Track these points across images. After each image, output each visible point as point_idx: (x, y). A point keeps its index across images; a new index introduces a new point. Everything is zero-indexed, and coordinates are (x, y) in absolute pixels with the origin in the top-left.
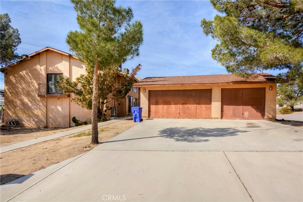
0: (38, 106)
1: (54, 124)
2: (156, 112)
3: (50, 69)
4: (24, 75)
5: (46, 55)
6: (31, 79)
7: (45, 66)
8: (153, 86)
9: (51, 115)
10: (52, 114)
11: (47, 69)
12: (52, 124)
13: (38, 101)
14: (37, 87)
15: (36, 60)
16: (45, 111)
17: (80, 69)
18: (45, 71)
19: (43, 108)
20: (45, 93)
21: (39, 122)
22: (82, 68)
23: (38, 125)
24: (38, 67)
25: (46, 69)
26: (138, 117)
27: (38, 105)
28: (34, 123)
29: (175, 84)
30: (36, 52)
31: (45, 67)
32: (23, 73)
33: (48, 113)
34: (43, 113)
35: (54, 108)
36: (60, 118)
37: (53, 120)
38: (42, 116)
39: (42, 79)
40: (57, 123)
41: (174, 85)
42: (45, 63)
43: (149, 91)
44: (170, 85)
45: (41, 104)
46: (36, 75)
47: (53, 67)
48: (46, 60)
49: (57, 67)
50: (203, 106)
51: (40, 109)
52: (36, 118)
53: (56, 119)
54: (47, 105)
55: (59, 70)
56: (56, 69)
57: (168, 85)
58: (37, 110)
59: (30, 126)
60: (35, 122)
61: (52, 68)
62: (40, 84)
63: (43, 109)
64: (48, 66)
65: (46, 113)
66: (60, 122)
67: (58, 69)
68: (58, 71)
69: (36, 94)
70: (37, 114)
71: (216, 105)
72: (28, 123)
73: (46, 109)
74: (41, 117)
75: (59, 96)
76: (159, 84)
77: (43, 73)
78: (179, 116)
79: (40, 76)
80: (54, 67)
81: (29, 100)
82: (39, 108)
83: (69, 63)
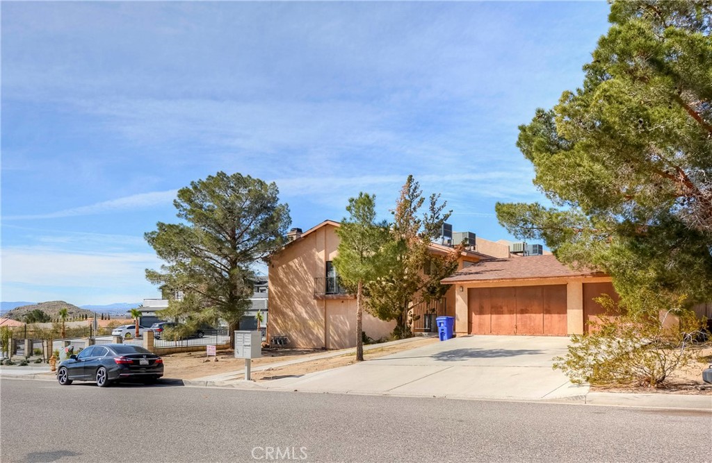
2: (480, 325)
4: (296, 267)
5: (325, 232)
6: (306, 274)
7: (324, 250)
11: (327, 255)
12: (333, 344)
13: (314, 306)
15: (311, 241)
16: (323, 323)
18: (323, 259)
20: (324, 294)
21: (315, 339)
23: (313, 345)
24: (315, 252)
25: (325, 255)
26: (445, 333)
31: (324, 253)
32: (295, 263)
33: (327, 326)
39: (320, 271)
42: (324, 246)
43: (469, 289)
45: (318, 310)
46: (313, 267)
48: (325, 239)
50: (555, 316)
52: (311, 334)
54: (327, 313)
62: (318, 278)
63: (320, 319)
64: (328, 252)
71: (574, 315)
72: (302, 343)
73: (324, 320)
75: (343, 297)
78: (515, 331)
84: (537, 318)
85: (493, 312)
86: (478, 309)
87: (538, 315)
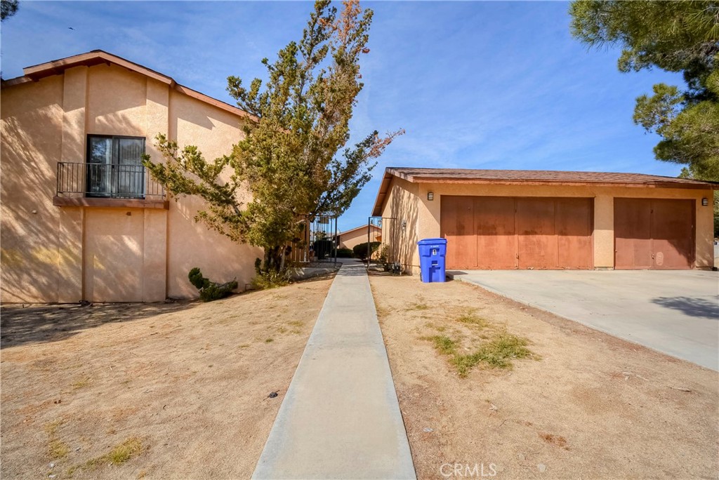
0: (52, 237)
2: (459, 254)
3: (99, 120)
5: (88, 76)
6: (25, 148)
7: (83, 109)
8: (471, 182)
9: (101, 266)
10: (102, 260)
11: (87, 120)
12: (102, 293)
13: (53, 219)
14: (49, 173)
15: (49, 88)
16: (77, 252)
17: (203, 130)
18: (80, 127)
19: (73, 243)
20: (81, 195)
21: (54, 286)
22: (211, 129)
23: (49, 297)
24: (55, 112)
25: (83, 118)
26: (439, 268)
27: (51, 231)
28: (33, 289)
29: (527, 181)
30: (53, 62)
31: (82, 114)
33: (88, 258)
34: (71, 258)
35: (113, 243)
36: (132, 273)
37: (105, 279)
38: (67, 269)
39: (71, 150)
40: (120, 287)
41: (525, 183)
42: (84, 101)
44: (515, 183)
45: (62, 229)
46: (49, 139)
47: (111, 116)
48: (88, 91)
49: (125, 118)
51: (59, 246)
52: (44, 275)
53: (119, 277)
54: (87, 233)
55: (133, 127)
56: (120, 122)
57: (508, 183)
58: (47, 248)
59: (19, 301)
60: (40, 288)
61: (107, 120)
62: (62, 164)
63: (69, 243)
64: (92, 113)
65: (81, 257)
66: (133, 287)
67: (128, 123)
68: (129, 130)
69: (44, 197)
70: (48, 261)
71: (603, 237)
73: (81, 246)
74: (64, 271)
75: (136, 205)
76: (486, 179)
77: (76, 132)
78: (519, 263)
79: (63, 140)
80: (115, 115)
81: (18, 218)
82: (53, 242)
83: (167, 108)
84: (549, 242)
85: (480, 234)
86: (455, 230)
87: (549, 237)
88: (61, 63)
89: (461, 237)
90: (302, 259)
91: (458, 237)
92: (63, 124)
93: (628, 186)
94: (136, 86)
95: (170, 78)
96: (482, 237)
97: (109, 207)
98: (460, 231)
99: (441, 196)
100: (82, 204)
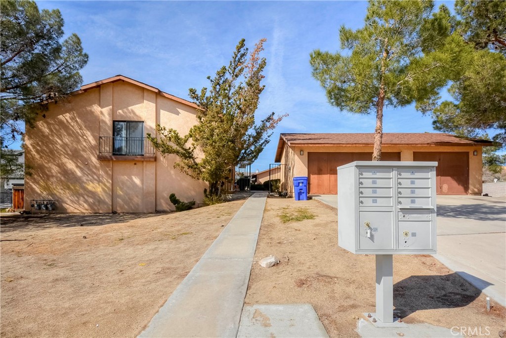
0: (95, 177)
1: (126, 207)
3: (119, 113)
4: (67, 121)
5: (113, 88)
6: (81, 129)
7: (111, 107)
8: (323, 145)
9: (121, 193)
10: (121, 189)
11: (113, 113)
12: (122, 208)
13: (96, 167)
14: (93, 142)
15: (93, 96)
16: (109, 185)
17: (174, 115)
18: (110, 117)
19: (107, 180)
20: (111, 154)
21: (97, 203)
22: (178, 115)
23: (94, 209)
24: (96, 109)
25: (111, 112)
26: (303, 193)
27: (95, 173)
28: (86, 206)
29: (355, 144)
30: (96, 82)
31: (110, 110)
32: (66, 117)
33: (114, 188)
34: (106, 189)
35: (127, 180)
36: (137, 197)
37: (123, 200)
38: (103, 194)
39: (105, 129)
40: (131, 205)
41: (354, 145)
42: (111, 102)
44: (348, 145)
45: (101, 172)
46: (93, 123)
47: (125, 110)
48: (113, 97)
49: (133, 111)
51: (99, 181)
52: (91, 197)
53: (131, 199)
54: (114, 174)
55: (137, 116)
56: (130, 113)
57: (344, 145)
58: (93, 183)
59: (78, 211)
60: (89, 205)
61: (123, 112)
62: (101, 138)
63: (105, 180)
64: (115, 108)
65: (111, 188)
66: (138, 204)
67: (134, 113)
68: (135, 117)
69: (91, 155)
70: (93, 190)
72: (73, 207)
73: (111, 182)
74: (102, 195)
75: (140, 159)
76: (331, 144)
77: (107, 119)
79: (101, 124)
80: (128, 110)
81: (77, 166)
82: (96, 180)
83: (155, 105)
85: (331, 174)
86: (317, 172)
88: (100, 83)
89: (320, 176)
90: (230, 189)
91: (318, 176)
92: (100, 115)
93: (417, 145)
94: (138, 93)
95: (157, 89)
96: (333, 175)
97: (126, 160)
98: (320, 172)
99: (308, 153)
100: (112, 159)
